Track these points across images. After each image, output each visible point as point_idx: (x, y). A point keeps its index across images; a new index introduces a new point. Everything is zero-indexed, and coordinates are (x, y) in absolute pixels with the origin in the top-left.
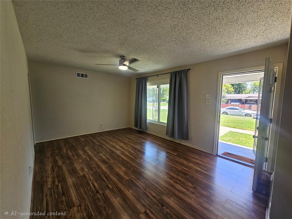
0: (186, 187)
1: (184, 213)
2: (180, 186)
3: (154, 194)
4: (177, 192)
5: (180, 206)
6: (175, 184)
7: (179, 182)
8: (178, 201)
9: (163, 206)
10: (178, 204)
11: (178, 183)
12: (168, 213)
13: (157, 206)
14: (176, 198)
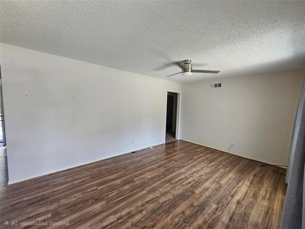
0: (109, 227)
1: (80, 214)
2: (112, 220)
3: (110, 196)
4: (105, 214)
5: (88, 212)
6: (117, 216)
7: (120, 221)
8: (94, 212)
9: (96, 200)
10: (91, 211)
11: (118, 219)
12: (88, 202)
13: (98, 196)
14: (98, 211)
